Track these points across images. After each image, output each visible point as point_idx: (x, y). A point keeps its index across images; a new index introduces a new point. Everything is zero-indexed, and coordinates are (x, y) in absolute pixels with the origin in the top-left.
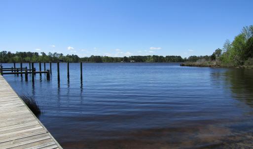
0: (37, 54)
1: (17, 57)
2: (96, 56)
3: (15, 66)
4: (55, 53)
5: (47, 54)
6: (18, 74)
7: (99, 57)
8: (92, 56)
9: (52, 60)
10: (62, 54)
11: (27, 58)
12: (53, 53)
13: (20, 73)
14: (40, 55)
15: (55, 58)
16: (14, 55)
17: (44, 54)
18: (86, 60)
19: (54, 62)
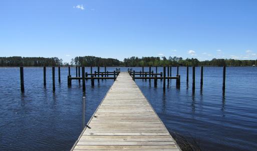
0: (158, 58)
1: (142, 62)
2: (219, 60)
3: (143, 71)
4: (175, 57)
5: (168, 58)
6: (146, 78)
7: (223, 60)
8: (214, 59)
9: (171, 64)
10: (181, 58)
11: (151, 63)
12: (173, 57)
13: (148, 78)
14: (162, 59)
15: (175, 62)
16: (140, 60)
17: (165, 58)
18: (206, 63)
19: (174, 66)
